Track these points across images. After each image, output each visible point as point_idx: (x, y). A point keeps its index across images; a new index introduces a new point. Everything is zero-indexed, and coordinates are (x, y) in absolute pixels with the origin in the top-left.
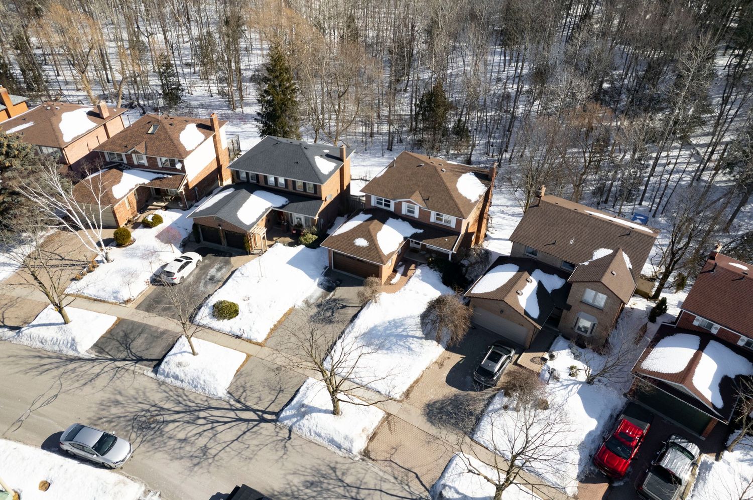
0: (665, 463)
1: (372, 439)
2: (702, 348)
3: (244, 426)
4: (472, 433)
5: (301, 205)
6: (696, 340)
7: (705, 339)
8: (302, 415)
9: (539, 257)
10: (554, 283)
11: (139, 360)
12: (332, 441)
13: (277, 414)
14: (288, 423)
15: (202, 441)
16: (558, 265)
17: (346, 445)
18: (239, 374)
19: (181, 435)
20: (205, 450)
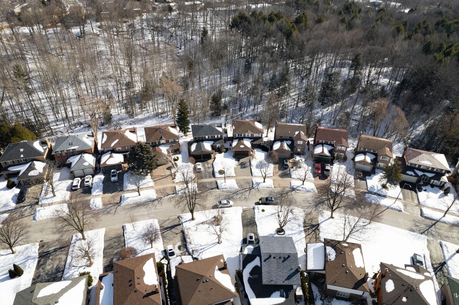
0: (326, 168)
1: (274, 184)
2: (323, 146)
3: (248, 192)
4: (290, 177)
5: (218, 142)
6: (321, 145)
7: (323, 144)
8: (259, 185)
9: (283, 138)
10: (289, 142)
11: (212, 189)
12: (267, 187)
13: (253, 187)
14: (256, 188)
15: (243, 196)
16: (288, 138)
17: (271, 187)
18: (237, 184)
19: (238, 197)
20: (246, 198)
